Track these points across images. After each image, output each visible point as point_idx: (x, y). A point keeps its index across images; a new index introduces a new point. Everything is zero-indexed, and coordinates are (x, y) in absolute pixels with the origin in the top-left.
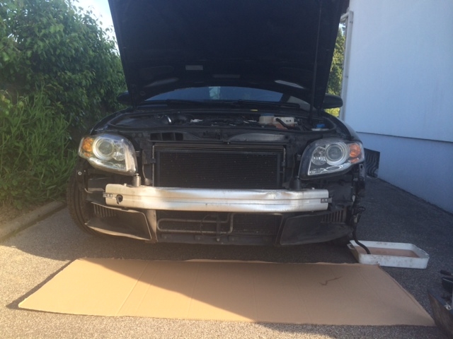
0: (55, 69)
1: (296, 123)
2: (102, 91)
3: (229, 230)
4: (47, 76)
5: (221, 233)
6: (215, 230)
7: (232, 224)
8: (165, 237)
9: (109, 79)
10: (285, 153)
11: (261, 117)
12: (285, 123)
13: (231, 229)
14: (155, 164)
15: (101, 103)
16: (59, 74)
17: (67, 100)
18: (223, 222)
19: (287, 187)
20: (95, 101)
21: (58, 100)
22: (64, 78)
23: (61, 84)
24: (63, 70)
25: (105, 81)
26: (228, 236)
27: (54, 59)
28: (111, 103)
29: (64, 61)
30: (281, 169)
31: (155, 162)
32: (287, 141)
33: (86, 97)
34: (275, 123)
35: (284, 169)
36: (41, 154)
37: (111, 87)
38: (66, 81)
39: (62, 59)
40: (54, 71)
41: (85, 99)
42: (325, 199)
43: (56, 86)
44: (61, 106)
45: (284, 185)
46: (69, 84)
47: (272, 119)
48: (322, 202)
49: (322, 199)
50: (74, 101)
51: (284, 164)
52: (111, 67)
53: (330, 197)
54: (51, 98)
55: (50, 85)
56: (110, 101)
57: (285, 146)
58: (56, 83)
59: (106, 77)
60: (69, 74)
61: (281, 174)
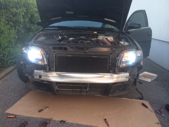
0: (8, 8)
1: (114, 40)
2: (29, 16)
3: (87, 89)
4: (5, 11)
5: (84, 90)
6: (81, 89)
7: (88, 87)
8: (60, 92)
9: (32, 10)
10: (111, 57)
11: (99, 36)
12: (110, 40)
13: (88, 89)
14: (55, 62)
15: (29, 20)
16: (10, 10)
17: (15, 21)
18: (84, 86)
19: (112, 72)
20: (26, 20)
21: (11, 21)
22: (13, 11)
23: (11, 14)
24: (12, 8)
25: (30, 11)
26: (86, 92)
27: (8, 4)
28: (33, 20)
29: (12, 4)
30: (109, 64)
31: (55, 60)
32: (112, 51)
33: (22, 19)
34: (105, 40)
35: (110, 64)
36: (5, 46)
37: (33, 14)
38: (14, 13)
39: (12, 3)
40: (9, 8)
41: (22, 20)
42: (127, 77)
43: (9, 15)
44: (12, 24)
45: (111, 71)
46: (15, 14)
47: (104, 38)
48: (126, 78)
49: (126, 77)
50: (17, 21)
51: (111, 62)
52: (32, 5)
53: (129, 76)
54: (8, 20)
55: (7, 15)
56: (32, 19)
57: (111, 54)
58: (10, 14)
59: (31, 9)
60: (15, 9)
61: (109, 66)
